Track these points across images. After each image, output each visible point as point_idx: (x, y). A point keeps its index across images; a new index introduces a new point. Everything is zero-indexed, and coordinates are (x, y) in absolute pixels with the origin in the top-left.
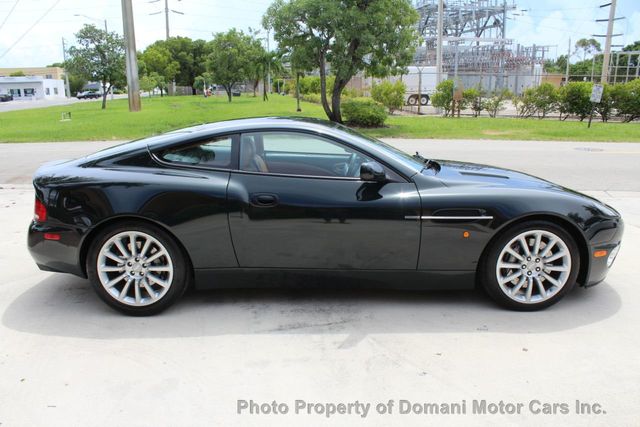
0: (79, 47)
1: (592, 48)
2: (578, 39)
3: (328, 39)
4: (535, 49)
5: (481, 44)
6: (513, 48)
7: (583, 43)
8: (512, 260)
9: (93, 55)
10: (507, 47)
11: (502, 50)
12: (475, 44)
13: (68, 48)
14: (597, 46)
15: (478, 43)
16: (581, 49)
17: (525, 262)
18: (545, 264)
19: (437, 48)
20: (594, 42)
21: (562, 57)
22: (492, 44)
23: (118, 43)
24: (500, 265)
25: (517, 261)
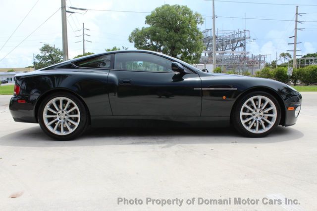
0: (41, 55)
1: (287, 57)
2: (281, 53)
3: (160, 46)
4: (260, 56)
5: (234, 54)
6: (250, 56)
7: (283, 55)
8: (248, 111)
9: (48, 59)
10: (247, 56)
11: (245, 57)
12: (232, 54)
13: (35, 56)
14: (290, 56)
15: (233, 54)
16: (282, 58)
17: (254, 112)
18: (264, 113)
19: (213, 56)
20: (288, 54)
21: (273, 61)
22: (240, 54)
23: (60, 53)
24: (242, 113)
25: (250, 112)
